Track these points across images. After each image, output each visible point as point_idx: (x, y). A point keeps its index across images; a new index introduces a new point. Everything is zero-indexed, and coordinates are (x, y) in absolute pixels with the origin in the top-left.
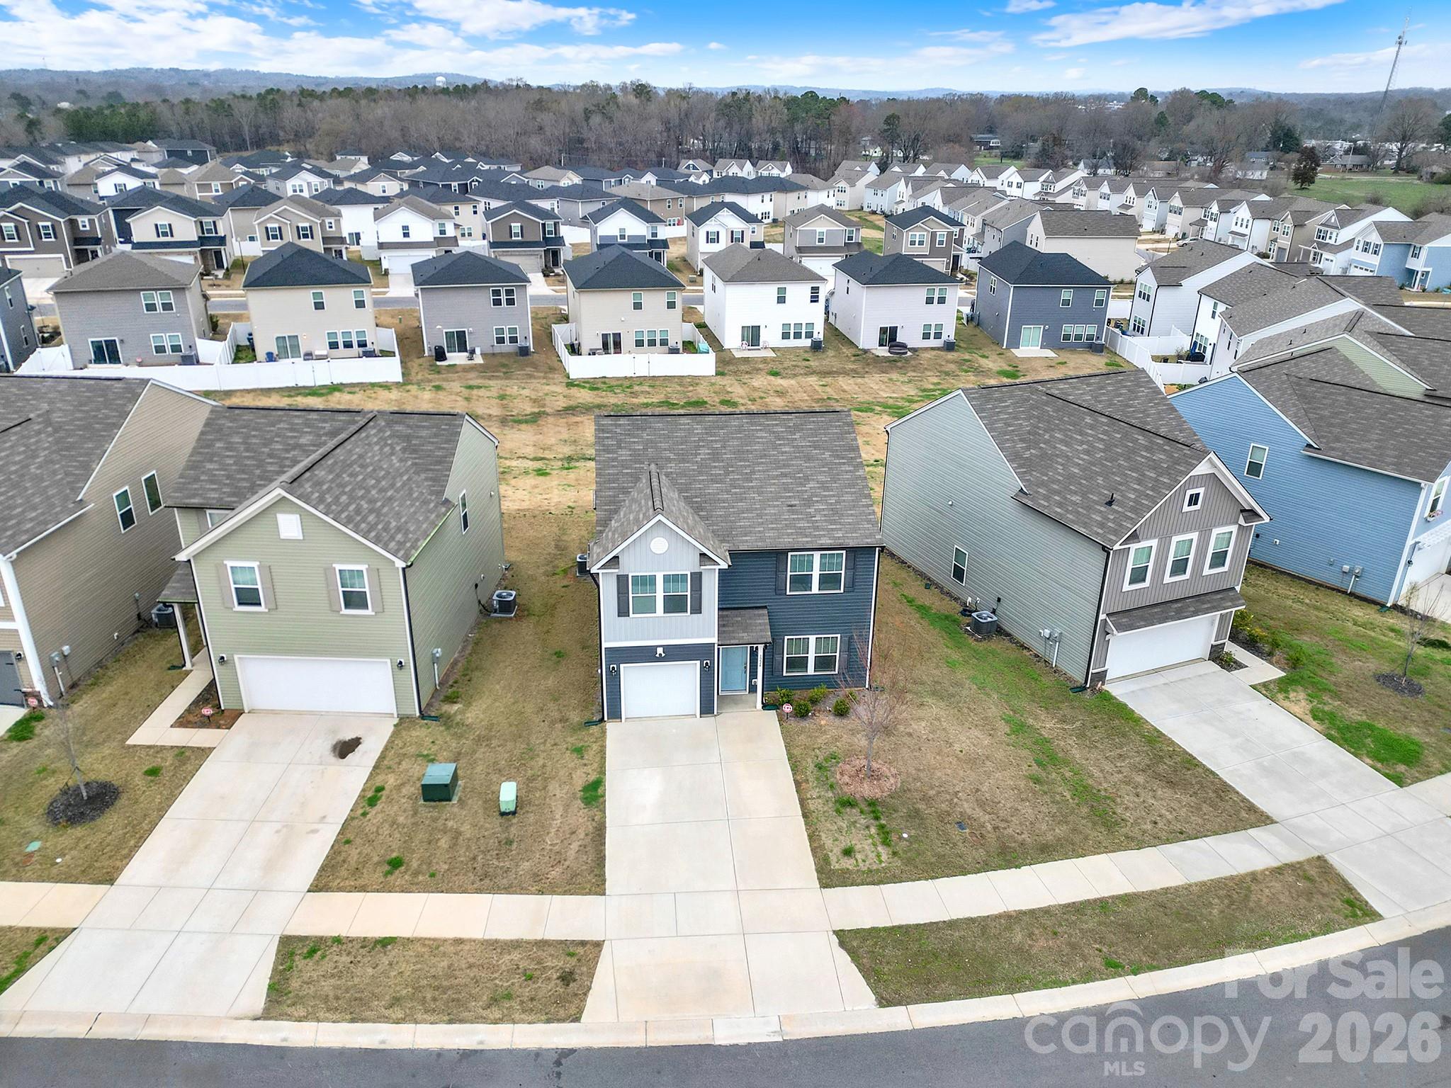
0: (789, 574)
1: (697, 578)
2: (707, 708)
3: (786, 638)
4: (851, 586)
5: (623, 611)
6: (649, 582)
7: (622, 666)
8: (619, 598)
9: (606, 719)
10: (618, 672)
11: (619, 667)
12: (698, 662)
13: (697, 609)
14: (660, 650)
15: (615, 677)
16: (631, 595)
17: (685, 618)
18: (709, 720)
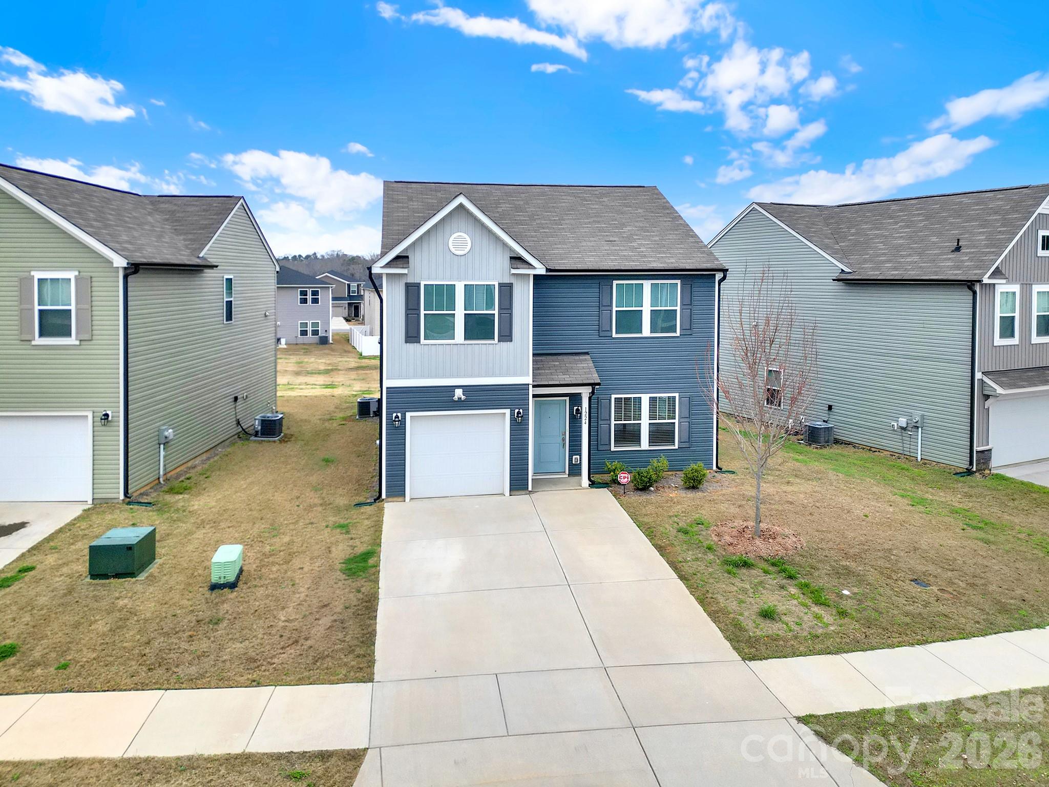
0: (615, 309)
1: (507, 290)
2: (518, 483)
3: (613, 396)
4: (688, 330)
5: (412, 336)
6: (444, 294)
7: (408, 415)
8: (407, 315)
9: (384, 496)
10: (403, 422)
11: (404, 418)
12: (508, 412)
13: (507, 336)
14: (459, 393)
15: (398, 431)
16: (423, 312)
17: (491, 348)
18: (521, 499)
